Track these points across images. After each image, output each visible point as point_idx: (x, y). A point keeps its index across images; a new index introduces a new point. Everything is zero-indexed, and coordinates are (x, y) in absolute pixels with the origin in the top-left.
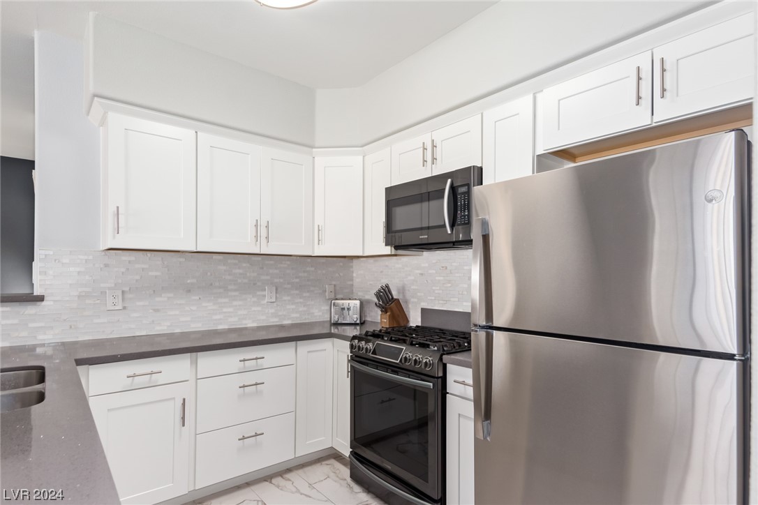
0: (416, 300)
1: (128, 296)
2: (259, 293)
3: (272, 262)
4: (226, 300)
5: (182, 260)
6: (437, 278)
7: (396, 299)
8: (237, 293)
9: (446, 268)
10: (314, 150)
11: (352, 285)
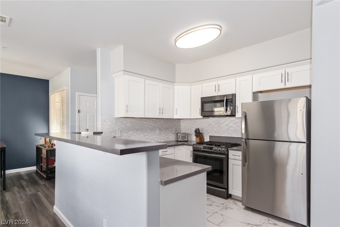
0: (207, 133)
1: (122, 132)
2: (155, 131)
3: (158, 121)
4: (146, 133)
5: (135, 120)
6: (215, 126)
7: (201, 133)
8: (149, 131)
9: (219, 123)
10: (175, 84)
11: (180, 128)
